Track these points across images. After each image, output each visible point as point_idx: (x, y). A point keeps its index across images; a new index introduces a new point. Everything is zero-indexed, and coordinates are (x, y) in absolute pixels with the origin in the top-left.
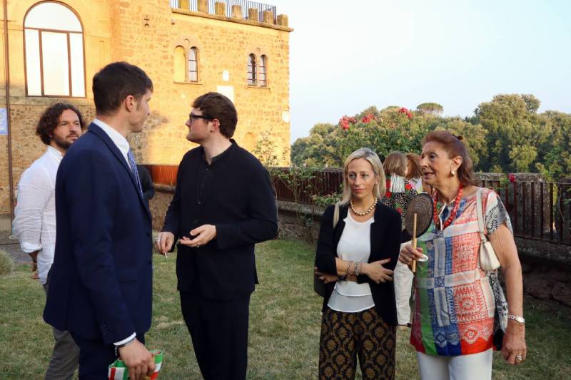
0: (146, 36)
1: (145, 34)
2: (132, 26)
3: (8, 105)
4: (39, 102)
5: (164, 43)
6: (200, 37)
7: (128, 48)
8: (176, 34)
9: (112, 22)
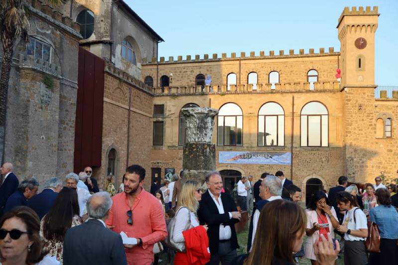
0: (360, 115)
1: (359, 114)
2: (351, 110)
3: (292, 151)
4: (306, 149)
5: (371, 118)
6: (393, 112)
7: (350, 122)
8: (378, 112)
9: (343, 109)
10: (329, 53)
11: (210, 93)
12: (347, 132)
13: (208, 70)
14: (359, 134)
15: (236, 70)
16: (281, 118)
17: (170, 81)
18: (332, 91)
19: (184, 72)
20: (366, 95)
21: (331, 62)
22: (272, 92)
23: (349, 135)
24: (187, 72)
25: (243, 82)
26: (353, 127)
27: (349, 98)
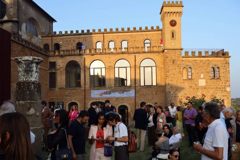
0: (174, 66)
2: (169, 63)
3: (135, 89)
4: (143, 87)
5: (180, 67)
6: (192, 64)
7: (168, 70)
8: (183, 64)
9: (164, 63)
10: (157, 30)
11: (85, 54)
12: (166, 76)
13: (84, 40)
14: (173, 77)
15: (102, 39)
16: (128, 69)
17: (60, 47)
18: (158, 52)
19: (69, 41)
20: (177, 54)
21: (157, 35)
22: (123, 53)
23: (167, 78)
24: (71, 41)
25: (106, 47)
26: (170, 73)
27: (167, 56)
